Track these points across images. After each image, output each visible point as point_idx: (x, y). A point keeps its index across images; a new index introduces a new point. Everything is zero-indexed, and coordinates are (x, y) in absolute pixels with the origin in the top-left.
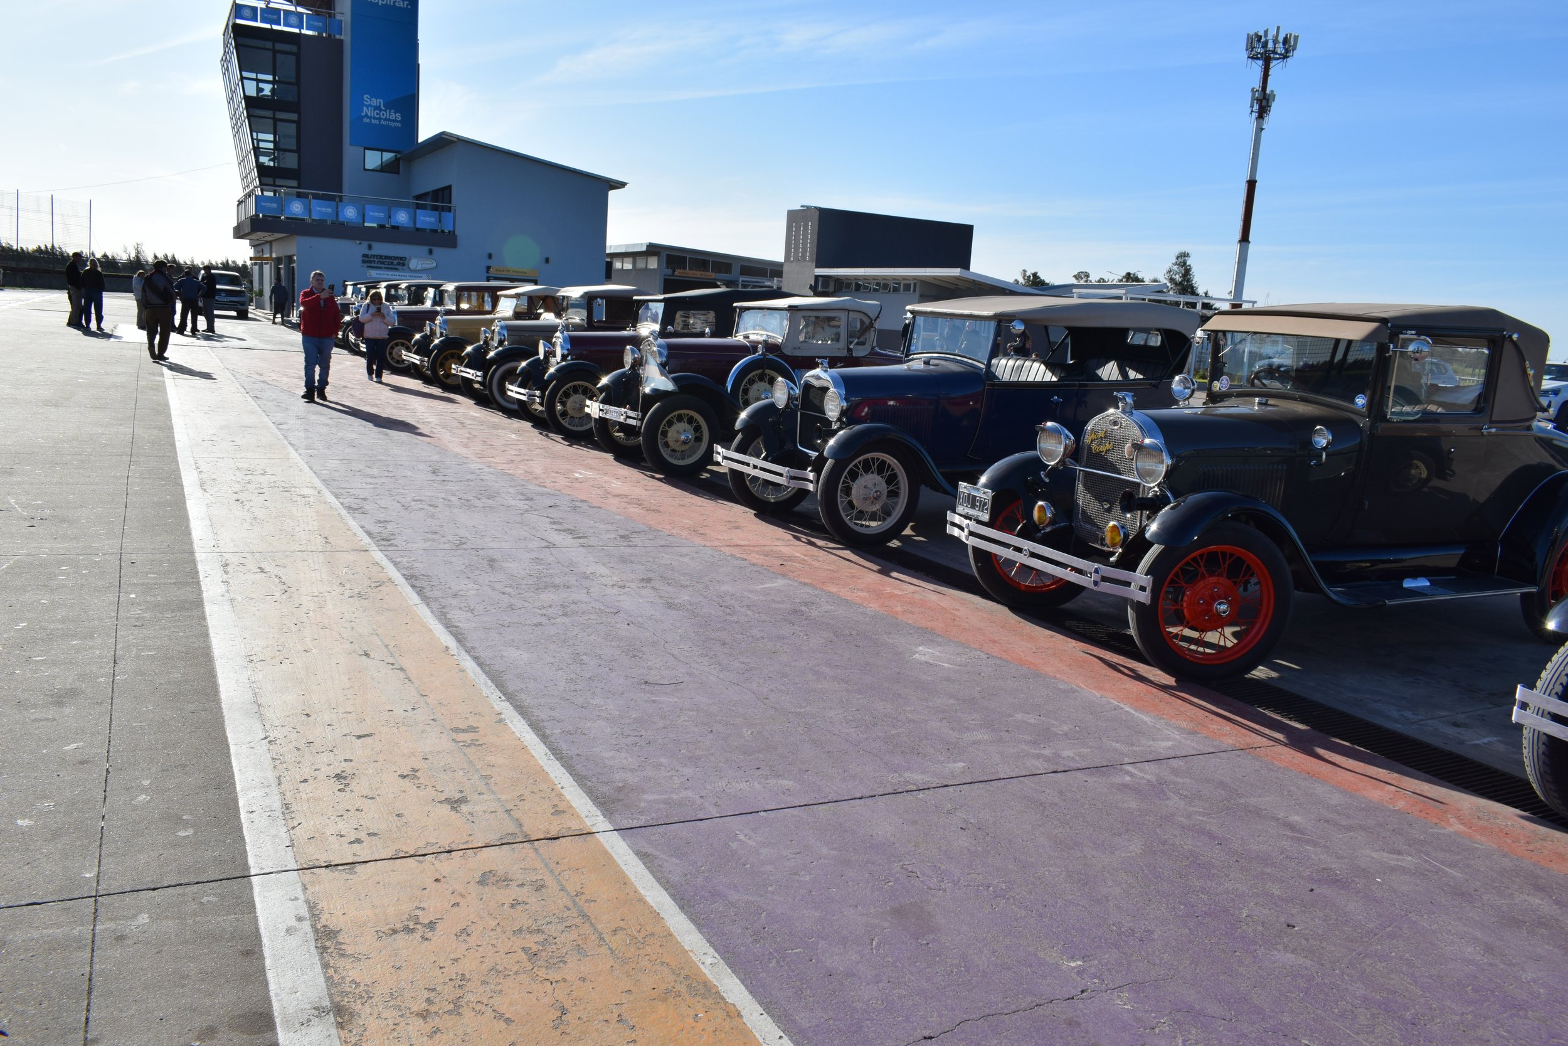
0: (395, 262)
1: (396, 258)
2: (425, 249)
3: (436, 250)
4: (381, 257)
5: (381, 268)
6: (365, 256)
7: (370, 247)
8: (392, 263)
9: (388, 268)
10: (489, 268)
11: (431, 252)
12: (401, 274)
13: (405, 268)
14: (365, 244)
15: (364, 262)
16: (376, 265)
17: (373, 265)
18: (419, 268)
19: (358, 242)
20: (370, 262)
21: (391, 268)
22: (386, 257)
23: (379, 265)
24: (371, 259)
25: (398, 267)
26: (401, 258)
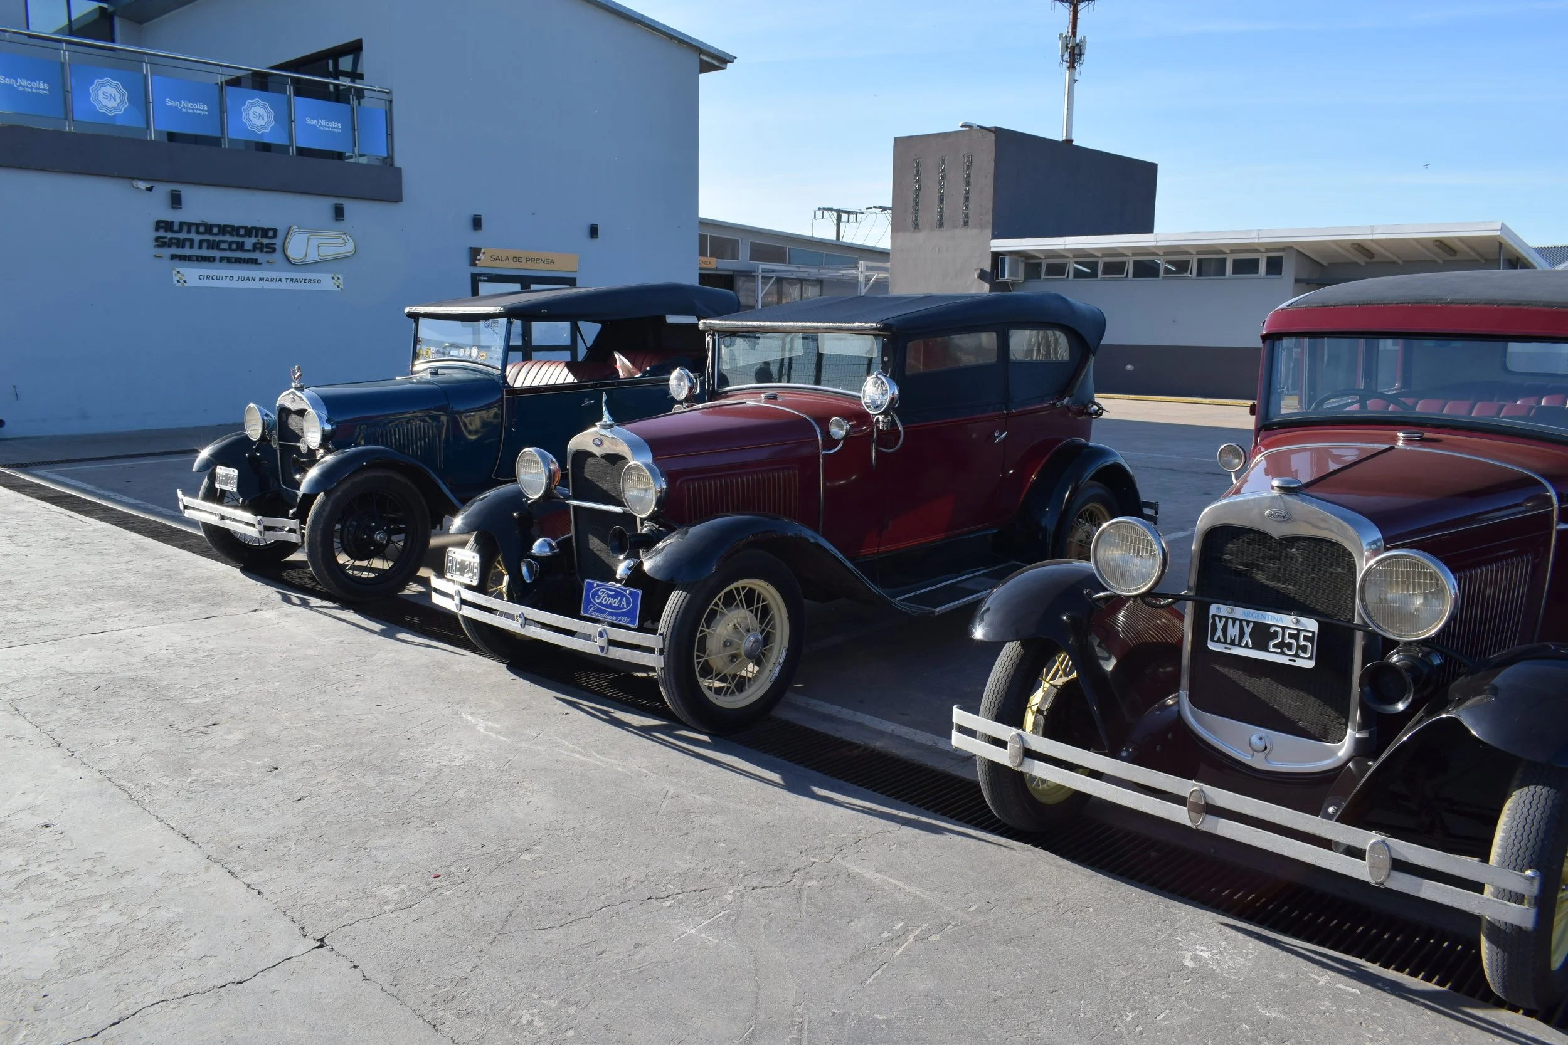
0: (249, 242)
1: (249, 231)
2: (325, 205)
3: (349, 206)
4: (209, 228)
5: (209, 260)
6: (164, 225)
7: (176, 200)
8: (240, 247)
9: (229, 260)
10: (475, 252)
11: (339, 213)
12: (266, 275)
13: (277, 256)
14: (163, 190)
15: (161, 243)
16: (196, 252)
17: (187, 251)
18: (313, 256)
19: (143, 185)
20: (180, 244)
21: (239, 261)
22: (223, 229)
23: (205, 252)
24: (182, 236)
25: (256, 255)
26: (265, 232)
